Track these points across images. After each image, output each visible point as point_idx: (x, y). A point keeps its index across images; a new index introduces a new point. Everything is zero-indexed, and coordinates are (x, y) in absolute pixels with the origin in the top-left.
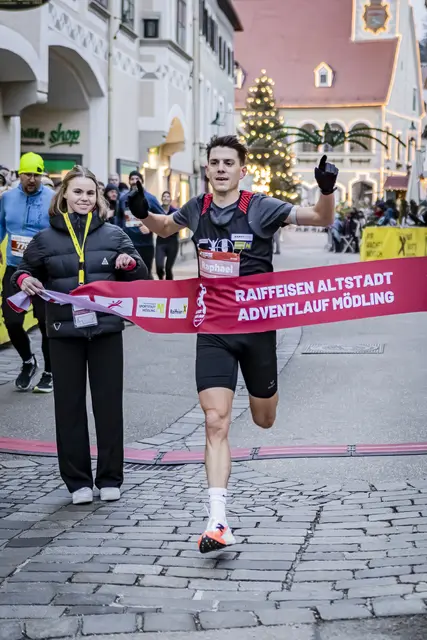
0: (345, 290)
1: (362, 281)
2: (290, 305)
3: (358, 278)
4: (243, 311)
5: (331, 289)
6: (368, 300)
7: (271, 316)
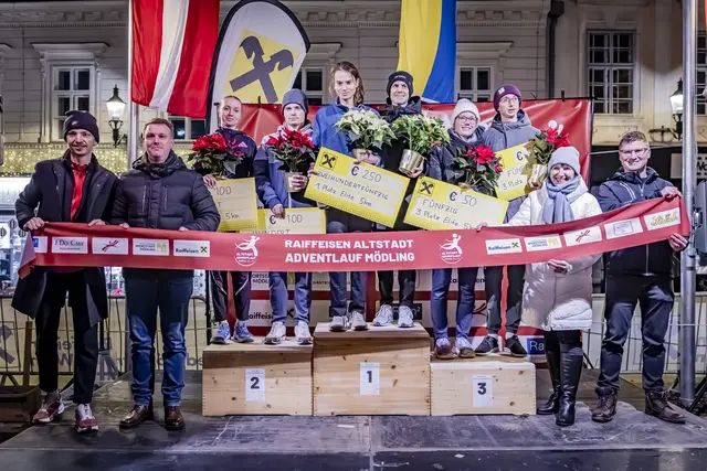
0: (376, 249)
1: (390, 244)
2: (329, 255)
3: (387, 242)
4: (289, 255)
5: (364, 247)
6: (394, 257)
7: (312, 261)
